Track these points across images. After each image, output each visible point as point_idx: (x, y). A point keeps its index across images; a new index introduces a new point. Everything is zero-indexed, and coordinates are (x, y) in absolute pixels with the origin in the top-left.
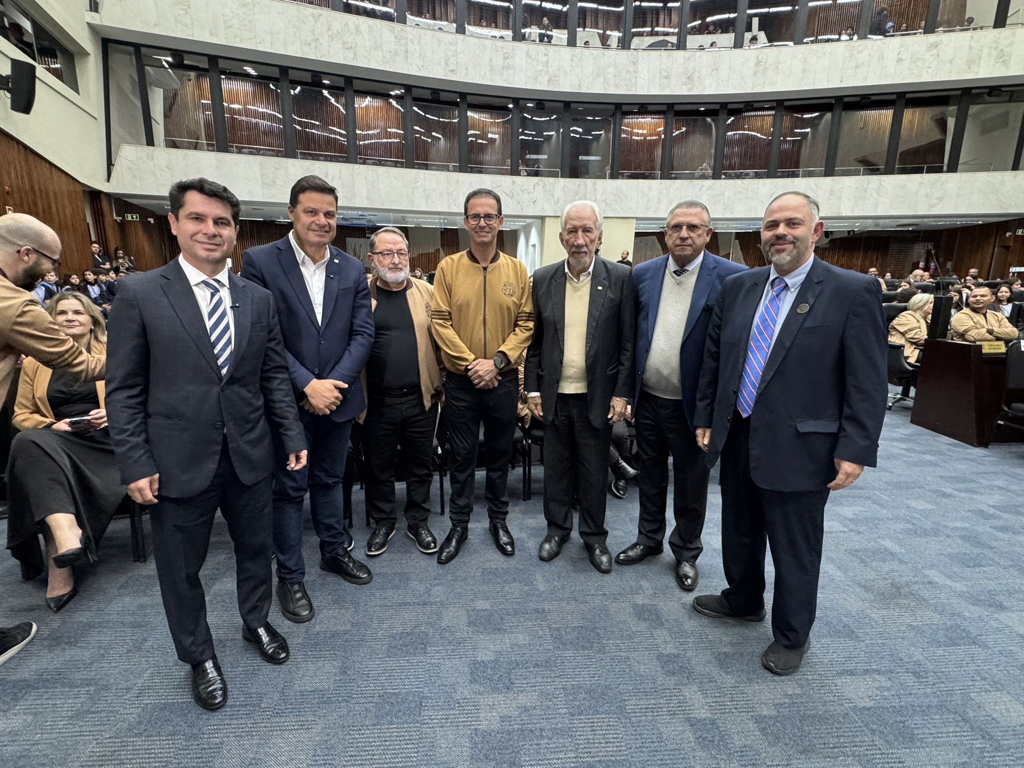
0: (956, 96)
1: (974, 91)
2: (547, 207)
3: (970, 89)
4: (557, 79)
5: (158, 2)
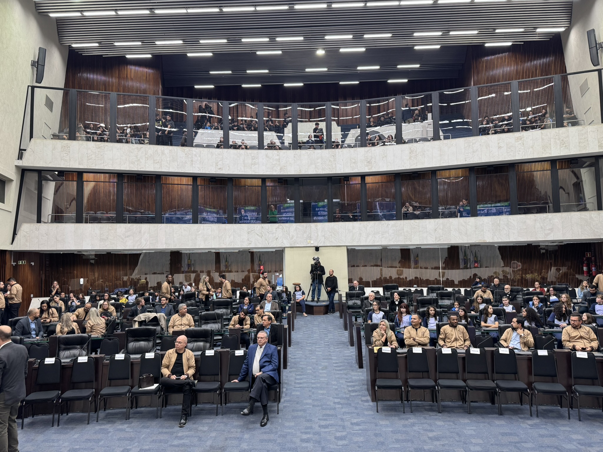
2: (285, 241)
5: (53, 151)
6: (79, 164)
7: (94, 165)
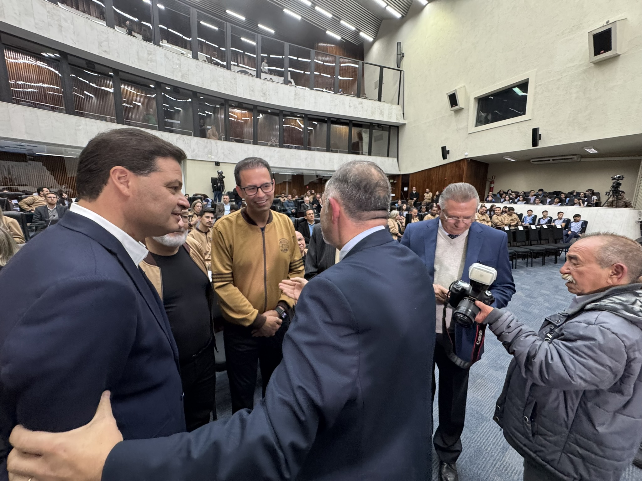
0: (368, 125)
1: (374, 124)
3: (372, 123)
4: (187, 76)
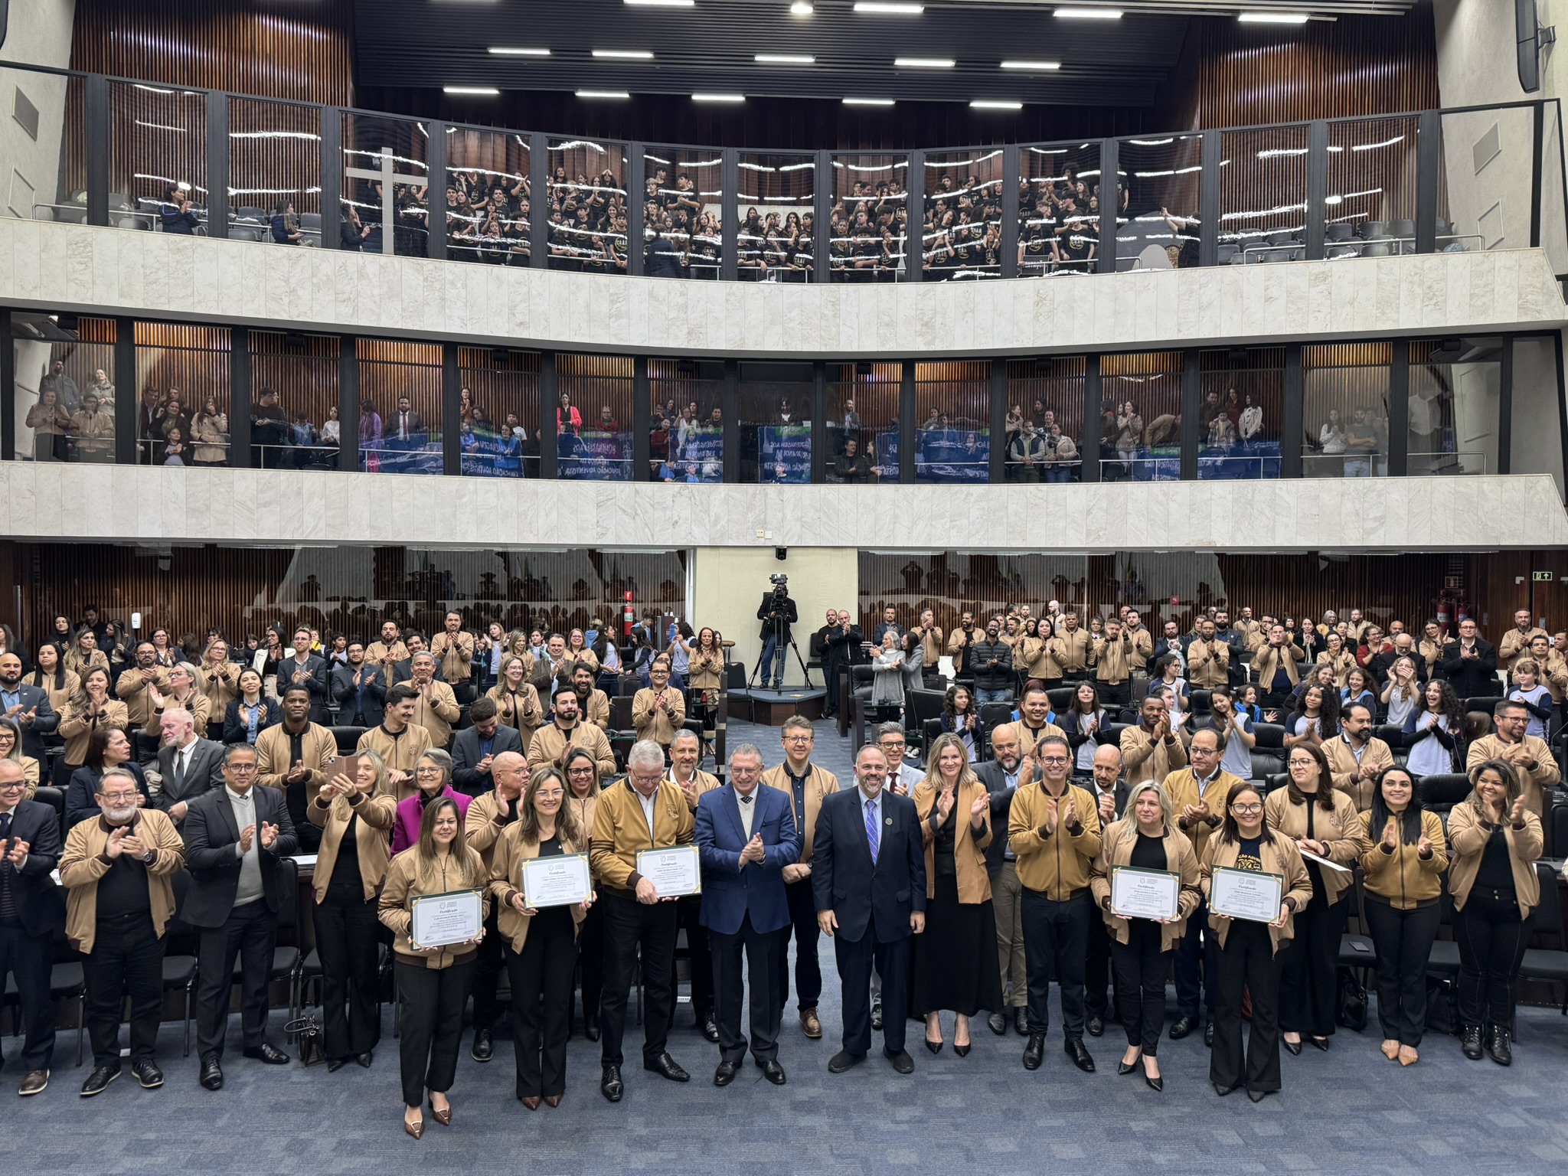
2: (696, 533)
5: (43, 255)
6: (122, 295)
7: (163, 300)
